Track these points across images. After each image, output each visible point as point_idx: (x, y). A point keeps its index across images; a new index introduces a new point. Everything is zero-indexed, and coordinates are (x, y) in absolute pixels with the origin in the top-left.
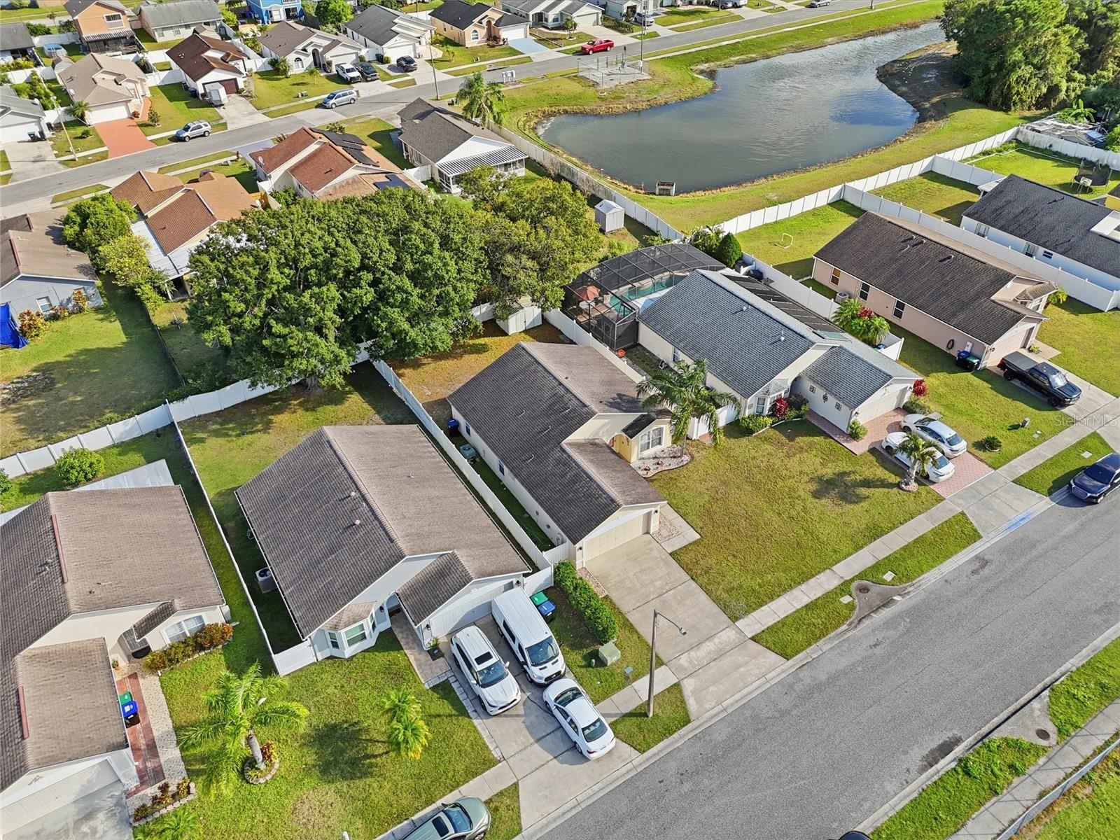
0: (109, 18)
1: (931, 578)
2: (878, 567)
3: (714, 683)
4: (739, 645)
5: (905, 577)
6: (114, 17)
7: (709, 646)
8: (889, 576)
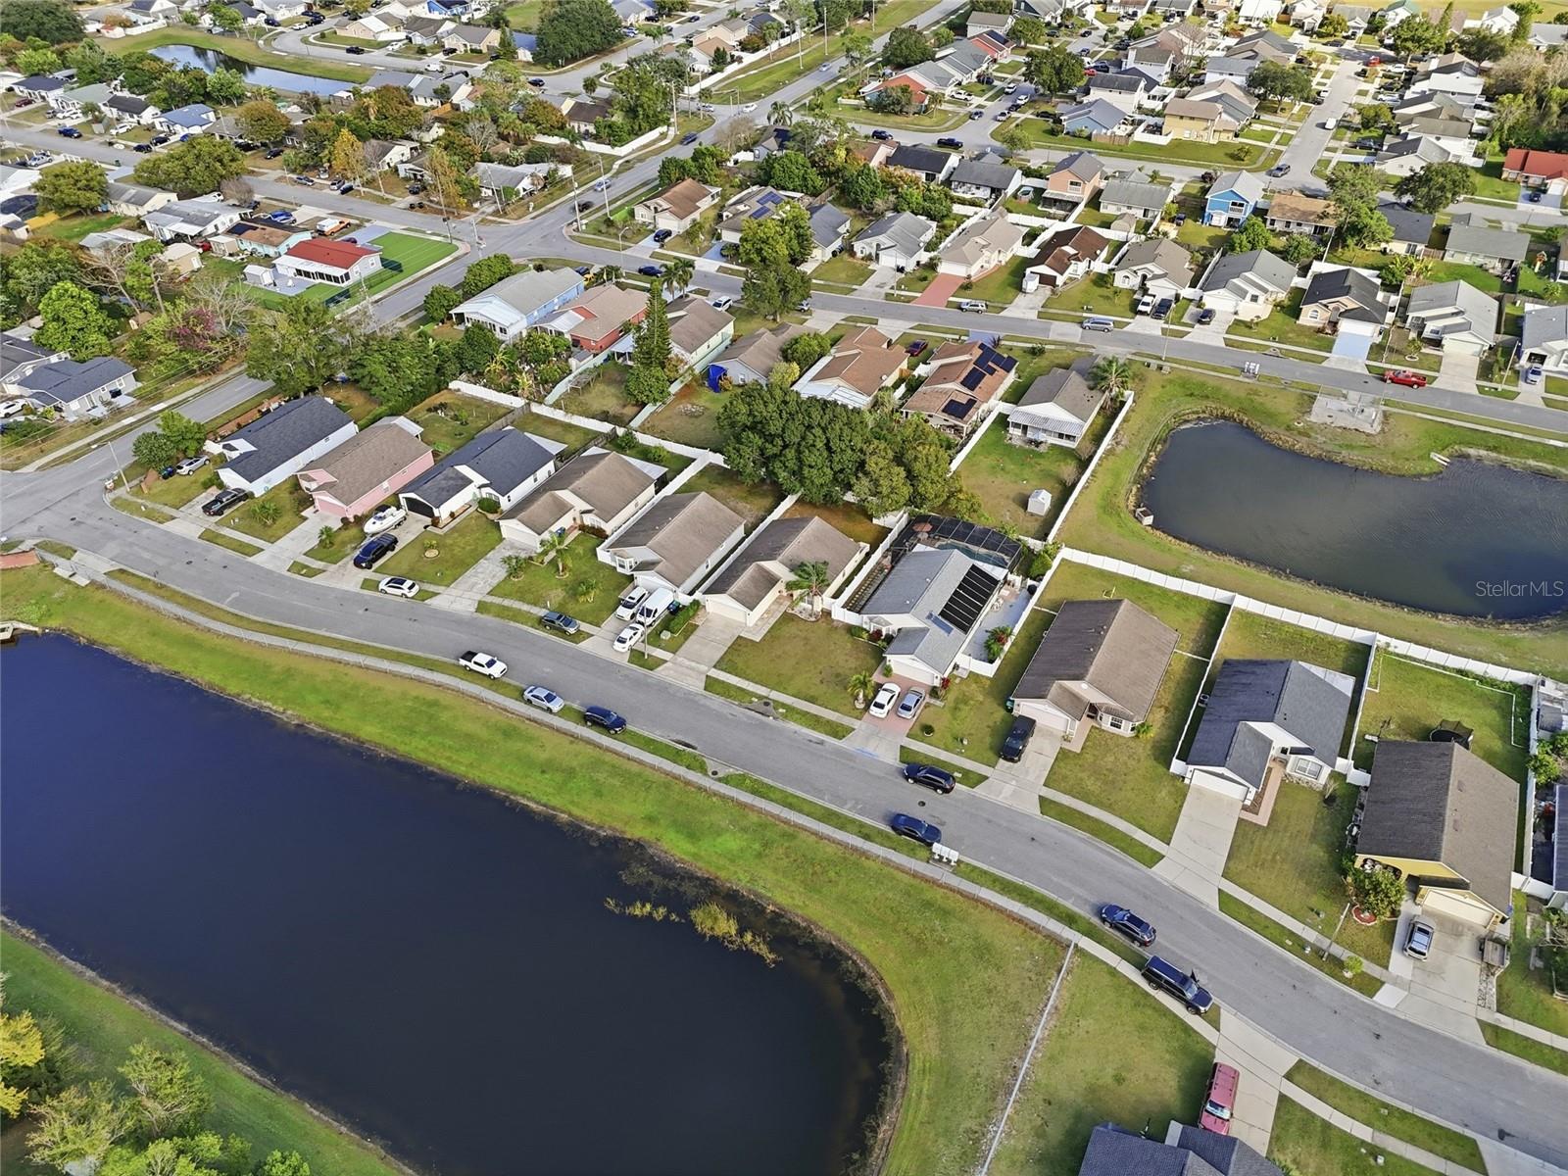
0: (1072, 183)
1: (792, 726)
2: (783, 705)
3: (676, 671)
4: (701, 673)
5: (785, 717)
6: (1077, 184)
7: (693, 664)
8: (781, 710)
